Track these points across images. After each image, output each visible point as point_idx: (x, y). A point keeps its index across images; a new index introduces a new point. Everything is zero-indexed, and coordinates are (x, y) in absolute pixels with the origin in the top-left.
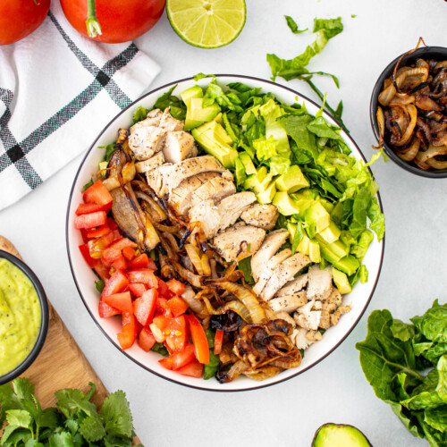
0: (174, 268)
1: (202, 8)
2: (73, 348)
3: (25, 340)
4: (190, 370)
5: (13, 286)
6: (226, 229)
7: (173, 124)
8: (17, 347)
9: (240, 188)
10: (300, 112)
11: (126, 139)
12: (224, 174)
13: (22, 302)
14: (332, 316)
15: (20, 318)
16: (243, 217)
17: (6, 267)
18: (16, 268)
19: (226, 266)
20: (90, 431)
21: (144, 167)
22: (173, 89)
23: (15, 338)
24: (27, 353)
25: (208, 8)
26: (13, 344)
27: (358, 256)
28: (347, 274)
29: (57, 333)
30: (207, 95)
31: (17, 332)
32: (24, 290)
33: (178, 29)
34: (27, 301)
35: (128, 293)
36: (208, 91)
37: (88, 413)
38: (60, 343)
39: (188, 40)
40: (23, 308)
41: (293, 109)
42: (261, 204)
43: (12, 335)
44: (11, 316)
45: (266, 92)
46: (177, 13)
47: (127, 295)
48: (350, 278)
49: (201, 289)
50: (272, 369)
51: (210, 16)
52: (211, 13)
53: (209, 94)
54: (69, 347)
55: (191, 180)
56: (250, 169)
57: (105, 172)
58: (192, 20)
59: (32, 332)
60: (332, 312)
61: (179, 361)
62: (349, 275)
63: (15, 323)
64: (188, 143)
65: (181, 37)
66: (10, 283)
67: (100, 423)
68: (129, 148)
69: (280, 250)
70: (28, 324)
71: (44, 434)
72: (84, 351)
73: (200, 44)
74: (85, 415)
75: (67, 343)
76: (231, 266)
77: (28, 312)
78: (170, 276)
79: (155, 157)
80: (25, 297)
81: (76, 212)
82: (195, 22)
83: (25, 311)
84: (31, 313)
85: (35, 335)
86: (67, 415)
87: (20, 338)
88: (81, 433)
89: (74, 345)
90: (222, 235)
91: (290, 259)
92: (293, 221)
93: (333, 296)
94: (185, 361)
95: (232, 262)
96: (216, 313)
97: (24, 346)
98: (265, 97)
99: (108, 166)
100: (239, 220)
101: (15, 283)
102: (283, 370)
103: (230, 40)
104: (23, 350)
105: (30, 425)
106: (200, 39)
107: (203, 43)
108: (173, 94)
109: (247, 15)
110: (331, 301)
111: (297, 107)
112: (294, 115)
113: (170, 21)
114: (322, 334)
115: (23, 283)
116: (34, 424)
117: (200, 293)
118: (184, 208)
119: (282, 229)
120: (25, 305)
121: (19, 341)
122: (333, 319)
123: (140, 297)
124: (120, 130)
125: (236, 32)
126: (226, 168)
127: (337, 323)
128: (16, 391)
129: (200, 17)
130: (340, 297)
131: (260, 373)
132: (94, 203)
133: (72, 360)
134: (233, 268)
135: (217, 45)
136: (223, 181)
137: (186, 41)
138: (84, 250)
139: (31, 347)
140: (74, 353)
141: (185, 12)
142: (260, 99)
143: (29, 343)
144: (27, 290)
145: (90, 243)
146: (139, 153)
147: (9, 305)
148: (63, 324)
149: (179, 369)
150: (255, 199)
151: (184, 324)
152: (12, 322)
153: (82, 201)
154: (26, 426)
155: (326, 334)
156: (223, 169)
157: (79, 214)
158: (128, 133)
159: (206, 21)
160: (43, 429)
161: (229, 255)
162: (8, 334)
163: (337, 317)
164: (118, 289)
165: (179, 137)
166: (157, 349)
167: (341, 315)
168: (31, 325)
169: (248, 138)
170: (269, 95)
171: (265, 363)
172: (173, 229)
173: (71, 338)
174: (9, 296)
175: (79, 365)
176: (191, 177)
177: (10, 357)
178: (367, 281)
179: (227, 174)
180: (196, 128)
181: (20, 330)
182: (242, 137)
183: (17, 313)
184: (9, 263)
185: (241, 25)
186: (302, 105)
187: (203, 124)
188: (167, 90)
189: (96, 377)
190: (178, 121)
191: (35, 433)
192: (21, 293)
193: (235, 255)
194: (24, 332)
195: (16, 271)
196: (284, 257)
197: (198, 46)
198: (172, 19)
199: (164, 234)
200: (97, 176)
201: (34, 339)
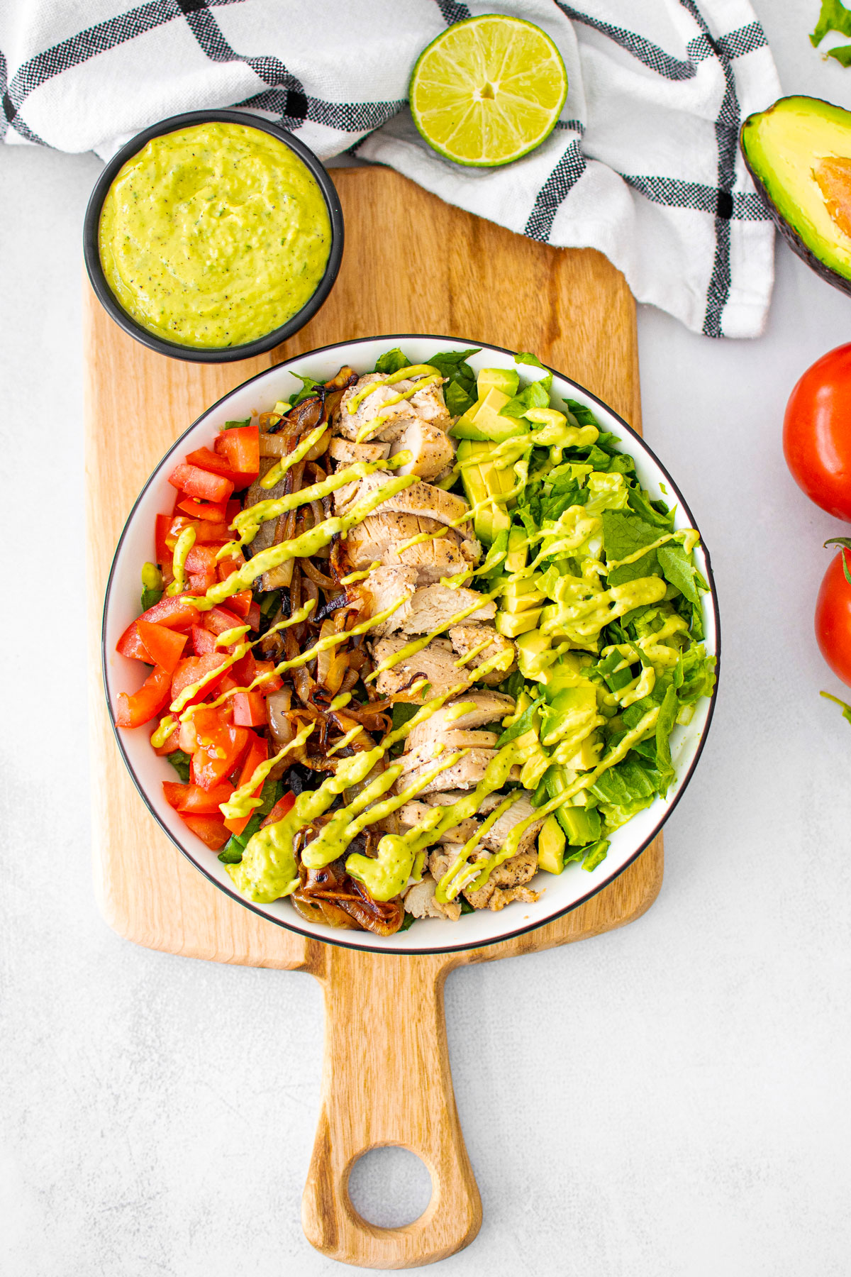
0: (283, 647)
4: (203, 827)
6: (414, 637)
7: (433, 408)
9: (479, 585)
10: (663, 521)
11: (346, 387)
12: (466, 544)
14: (498, 892)
16: (452, 634)
19: (372, 696)
21: (341, 451)
22: (473, 352)
27: (607, 822)
28: (567, 840)
30: (521, 397)
35: (185, 638)
36: (527, 392)
41: (651, 509)
42: (496, 631)
45: (625, 452)
47: (180, 640)
48: (569, 850)
49: (304, 707)
50: (338, 914)
53: (526, 399)
55: (405, 520)
56: (516, 563)
57: (275, 420)
60: (504, 887)
61: (193, 800)
62: (571, 843)
64: (437, 455)
68: (338, 405)
69: (484, 727)
76: (380, 703)
78: (269, 653)
79: (372, 446)
81: (189, 457)
90: (399, 643)
91: (482, 752)
92: (533, 693)
93: (522, 862)
94: (204, 808)
95: (385, 695)
96: (305, 762)
98: (617, 459)
99: (287, 415)
100: (444, 636)
102: (360, 928)
108: (469, 361)
110: (514, 866)
111: (660, 508)
112: (644, 520)
114: (463, 913)
117: (297, 712)
118: (363, 558)
119: (507, 697)
122: (494, 899)
123: (199, 655)
124: (346, 367)
126: (478, 537)
127: (498, 910)
130: (532, 871)
131: (314, 906)
132: (226, 459)
134: (380, 707)
136: (456, 554)
138: (162, 527)
142: (605, 457)
145: (180, 520)
146: (348, 424)
149: (186, 815)
150: (492, 616)
151: (242, 745)
153: (210, 446)
155: (470, 917)
156: (472, 537)
157: (192, 461)
158: (355, 379)
161: (386, 681)
163: (504, 900)
164: (173, 621)
165: (430, 437)
166: (177, 761)
167: (513, 902)
169: (545, 509)
170: (627, 458)
171: (330, 894)
172: (325, 582)
176: (408, 515)
178: (593, 868)
179: (473, 549)
180: (472, 441)
182: (534, 500)
186: (671, 508)
187: (485, 441)
188: (461, 347)
190: (446, 411)
193: (395, 688)
196: (472, 743)
199: (307, 580)
200: (261, 418)
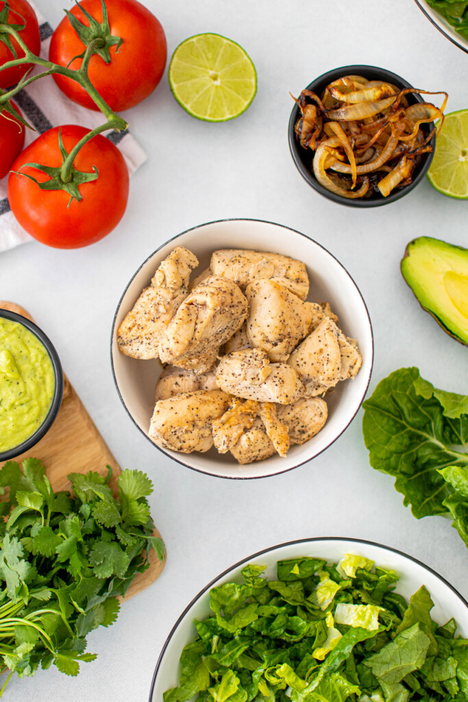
1: (207, 78)
2: (90, 429)
3: (35, 411)
5: (25, 352)
8: (26, 419)
13: (34, 369)
15: (32, 387)
17: (18, 331)
18: (29, 333)
20: (104, 515)
23: (25, 408)
24: (38, 426)
25: (215, 78)
26: (22, 415)
29: (73, 411)
31: (28, 402)
32: (37, 356)
33: (182, 102)
34: (39, 369)
37: (102, 497)
38: (77, 422)
39: (194, 113)
40: (35, 376)
43: (22, 404)
44: (21, 384)
46: (181, 84)
51: (217, 87)
52: (218, 83)
54: (86, 428)
58: (197, 92)
59: (43, 404)
63: (25, 392)
65: (185, 110)
66: (22, 349)
67: (115, 508)
70: (39, 394)
71: (55, 519)
72: (103, 434)
73: (207, 117)
74: (99, 499)
75: (85, 423)
77: (41, 381)
80: (37, 364)
82: (201, 93)
83: (38, 379)
84: (44, 382)
85: (47, 406)
86: (83, 500)
87: (31, 408)
88: (95, 518)
89: (92, 425)
97: (34, 418)
101: (27, 348)
103: (239, 112)
104: (33, 422)
105: (41, 508)
106: (206, 112)
107: (210, 116)
109: (259, 84)
113: (173, 94)
115: (36, 350)
116: (45, 508)
120: (37, 374)
121: (28, 412)
125: (246, 103)
128: (26, 473)
129: (206, 88)
133: (89, 441)
135: (225, 118)
137: (190, 114)
139: (42, 419)
140: (91, 435)
141: (189, 83)
143: (39, 415)
144: (40, 357)
147: (20, 372)
148: (80, 402)
152: (22, 391)
154: (38, 509)
159: (213, 92)
160: (55, 515)
162: (17, 403)
168: (43, 397)
173: (89, 418)
174: (20, 362)
175: (96, 448)
177: (19, 428)
181: (31, 400)
183: (28, 381)
184: (22, 327)
185: (252, 96)
189: (115, 462)
191: (46, 518)
192: (33, 360)
194: (34, 402)
195: (29, 337)
197: (205, 120)
198: (176, 91)
201: (46, 411)
